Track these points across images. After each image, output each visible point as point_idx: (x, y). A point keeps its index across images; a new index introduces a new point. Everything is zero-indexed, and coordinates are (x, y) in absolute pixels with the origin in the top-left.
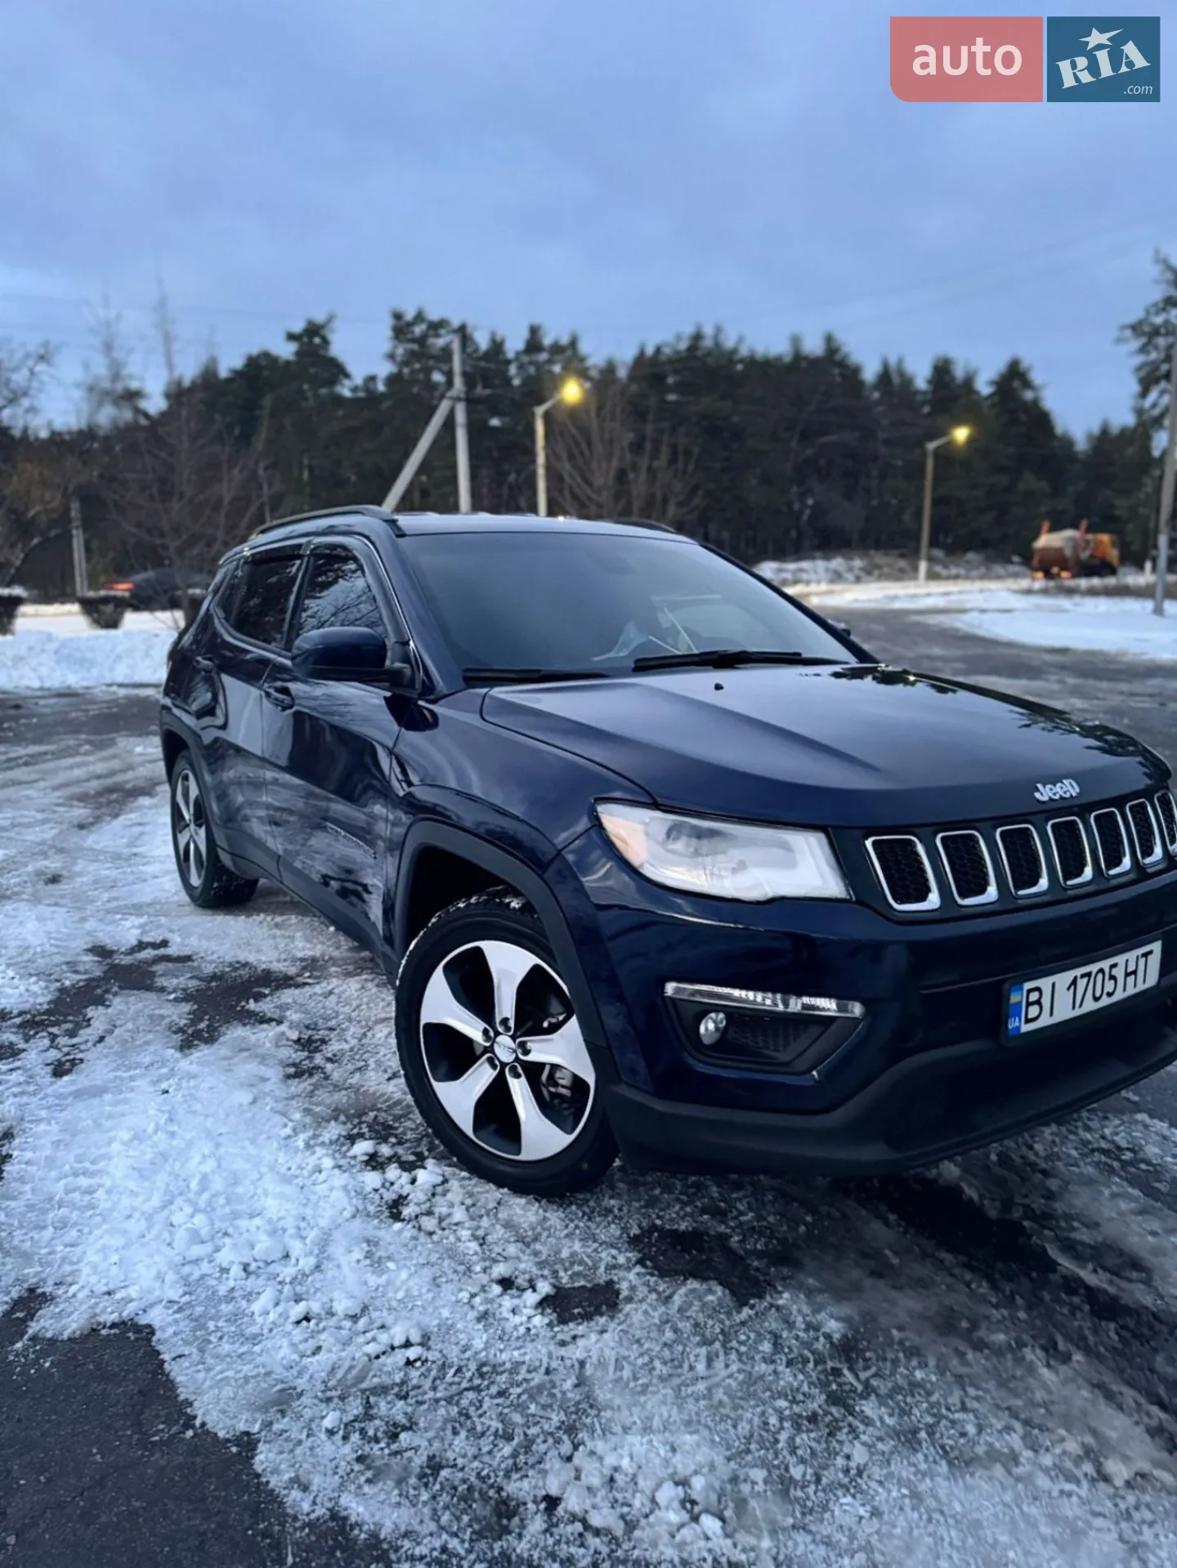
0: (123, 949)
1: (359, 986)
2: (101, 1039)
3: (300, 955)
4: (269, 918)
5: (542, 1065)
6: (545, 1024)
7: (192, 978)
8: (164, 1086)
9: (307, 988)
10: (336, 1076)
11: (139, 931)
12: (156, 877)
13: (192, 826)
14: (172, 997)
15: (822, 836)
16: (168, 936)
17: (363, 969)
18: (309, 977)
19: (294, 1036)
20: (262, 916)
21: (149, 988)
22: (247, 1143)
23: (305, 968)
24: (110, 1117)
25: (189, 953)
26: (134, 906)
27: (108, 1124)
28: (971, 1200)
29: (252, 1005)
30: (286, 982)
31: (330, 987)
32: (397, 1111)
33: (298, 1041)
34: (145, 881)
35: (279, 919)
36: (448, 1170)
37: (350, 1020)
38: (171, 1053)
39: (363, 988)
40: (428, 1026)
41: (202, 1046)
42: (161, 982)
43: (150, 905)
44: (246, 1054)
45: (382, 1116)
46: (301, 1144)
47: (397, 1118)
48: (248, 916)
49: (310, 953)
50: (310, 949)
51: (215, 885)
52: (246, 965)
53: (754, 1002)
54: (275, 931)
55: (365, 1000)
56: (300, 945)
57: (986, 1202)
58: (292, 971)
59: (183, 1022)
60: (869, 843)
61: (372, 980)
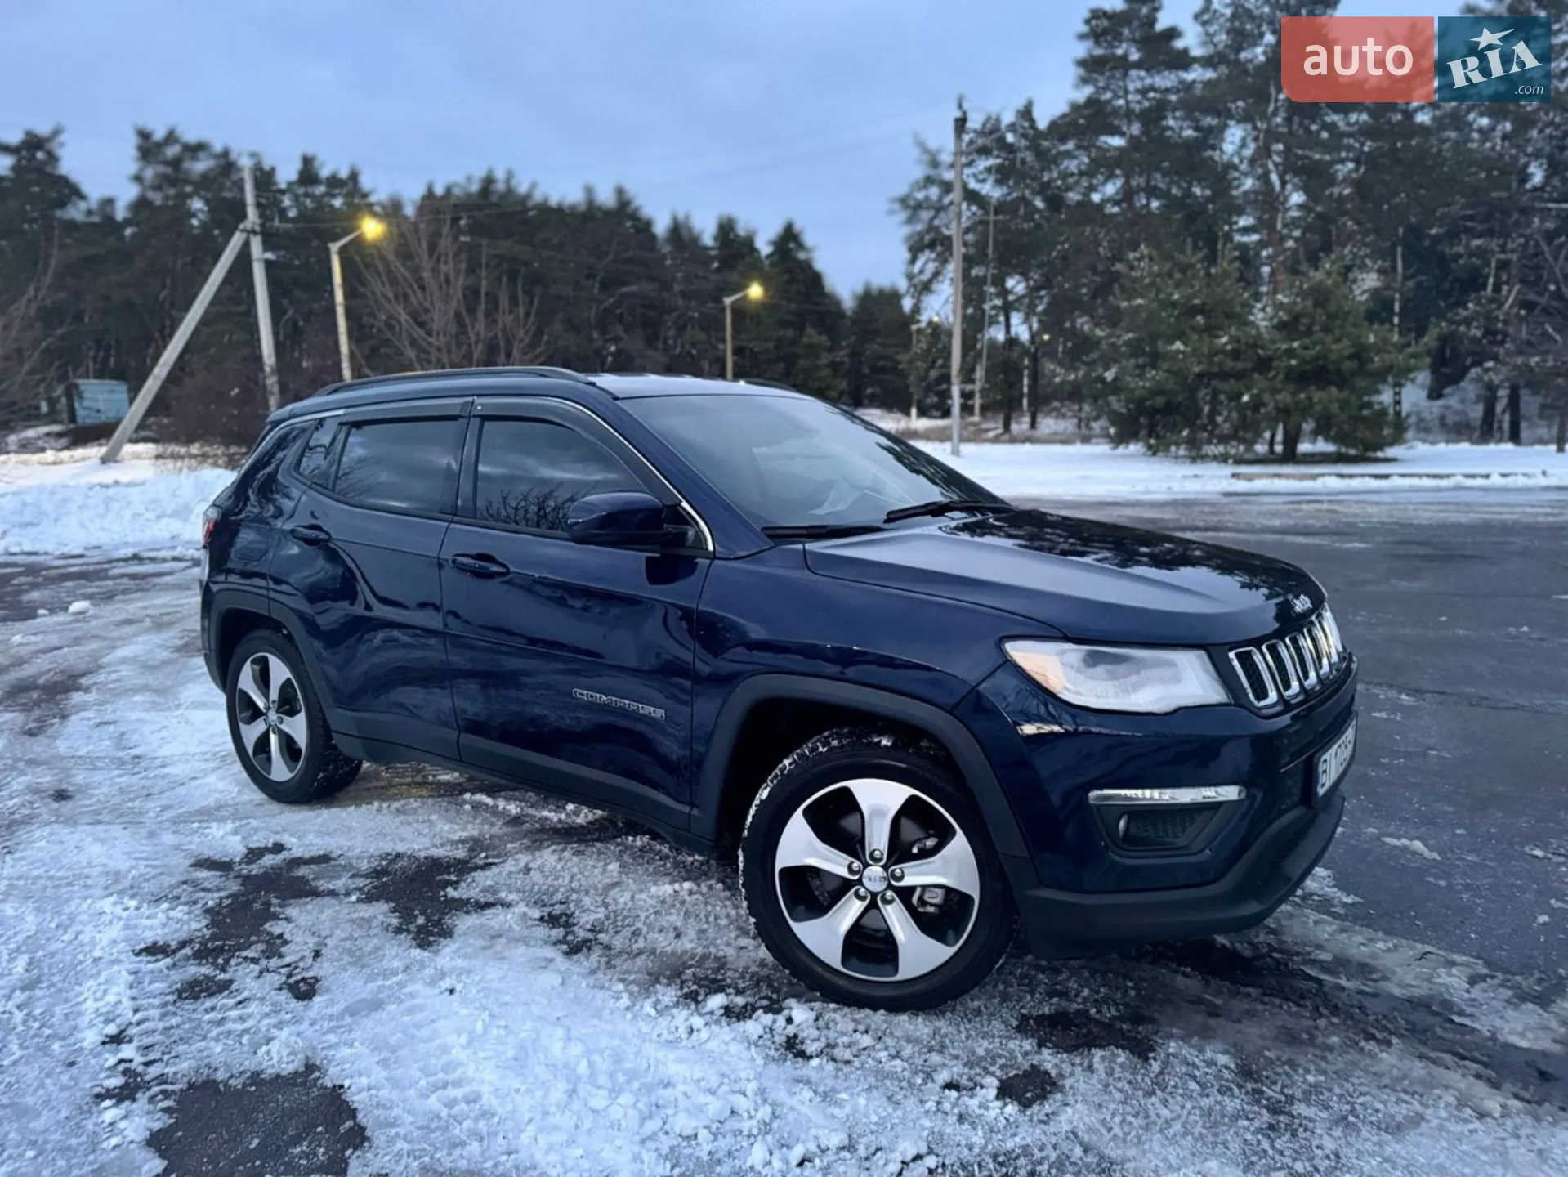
0: (238, 859)
1: (556, 857)
2: (317, 954)
3: (456, 837)
4: (385, 805)
5: (912, 889)
6: (915, 850)
7: (353, 876)
8: (446, 984)
9: (495, 869)
10: (617, 943)
11: (238, 838)
12: (194, 778)
13: (273, 716)
14: (354, 898)
15: (1203, 653)
16: (278, 838)
17: (542, 841)
18: (486, 857)
19: (537, 914)
20: (376, 804)
21: (316, 893)
22: (595, 1021)
23: (471, 849)
24: (418, 1026)
25: (321, 852)
26: (200, 812)
27: (424, 1033)
28: (1224, 946)
29: (451, 892)
30: (463, 867)
31: (522, 864)
32: (710, 964)
33: (542, 919)
34: (183, 784)
35: (396, 805)
36: (817, 1005)
37: (573, 890)
38: (416, 952)
39: (560, 859)
40: (785, 871)
41: (444, 942)
42: (323, 885)
43: (219, 808)
44: (503, 940)
45: (700, 973)
46: (653, 1012)
47: (717, 971)
48: (358, 805)
49: (465, 834)
50: (463, 830)
51: (321, 776)
52: (398, 855)
53: (1152, 798)
54: (402, 817)
55: (575, 870)
56: (447, 827)
57: (1238, 945)
58: (461, 853)
59: (395, 922)
60: (1232, 655)
61: (563, 850)
